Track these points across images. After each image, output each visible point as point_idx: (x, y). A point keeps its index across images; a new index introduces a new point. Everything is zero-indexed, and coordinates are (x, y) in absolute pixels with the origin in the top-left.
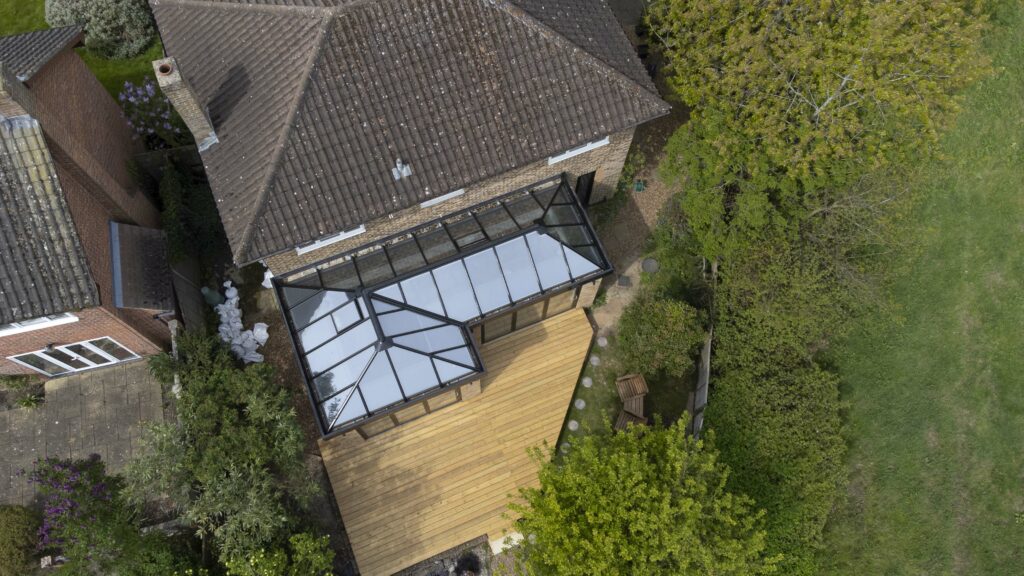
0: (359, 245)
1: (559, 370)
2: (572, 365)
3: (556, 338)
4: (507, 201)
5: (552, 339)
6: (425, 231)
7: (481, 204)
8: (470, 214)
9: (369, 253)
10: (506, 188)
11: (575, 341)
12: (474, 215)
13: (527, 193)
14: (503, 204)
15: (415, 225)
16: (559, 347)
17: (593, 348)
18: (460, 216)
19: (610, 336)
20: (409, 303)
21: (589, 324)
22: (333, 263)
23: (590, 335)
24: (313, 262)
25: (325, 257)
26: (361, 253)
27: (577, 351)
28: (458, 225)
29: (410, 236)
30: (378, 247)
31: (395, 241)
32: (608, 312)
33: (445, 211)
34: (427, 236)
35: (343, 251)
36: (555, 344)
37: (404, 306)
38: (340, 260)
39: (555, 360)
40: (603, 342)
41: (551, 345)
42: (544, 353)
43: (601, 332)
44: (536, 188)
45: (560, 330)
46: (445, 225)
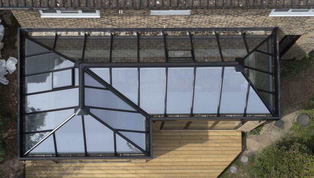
0: (93, 27)
1: (206, 167)
2: (216, 167)
3: (213, 145)
4: (222, 34)
5: (210, 145)
6: (148, 34)
7: (200, 29)
8: (188, 34)
9: (99, 36)
10: (225, 23)
11: (226, 153)
12: (191, 35)
13: (240, 33)
14: (217, 35)
15: (142, 27)
16: (213, 152)
17: (236, 161)
18: (179, 32)
19: (252, 157)
20: (114, 86)
21: (240, 145)
22: (70, 34)
23: (238, 153)
24: (54, 27)
25: (64, 26)
26: (93, 33)
27: (224, 160)
28: (175, 39)
29: (135, 34)
30: (108, 34)
31: (123, 34)
32: (258, 140)
33: (169, 24)
34: (148, 39)
35: (79, 27)
36: (211, 149)
37: (109, 87)
38: (76, 34)
39: (205, 160)
40: (244, 159)
41: (208, 149)
42: (201, 152)
43: (247, 152)
44: (249, 32)
45: (219, 141)
46: (165, 35)
